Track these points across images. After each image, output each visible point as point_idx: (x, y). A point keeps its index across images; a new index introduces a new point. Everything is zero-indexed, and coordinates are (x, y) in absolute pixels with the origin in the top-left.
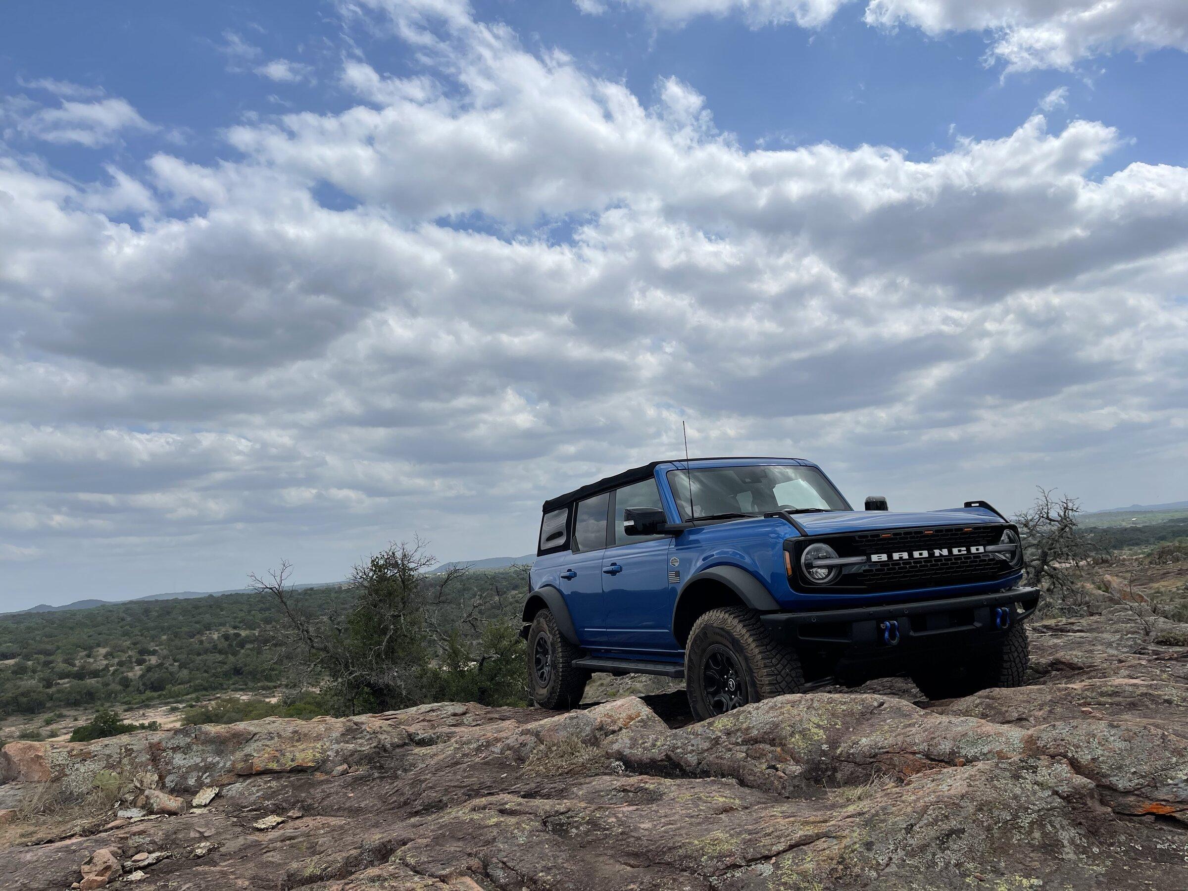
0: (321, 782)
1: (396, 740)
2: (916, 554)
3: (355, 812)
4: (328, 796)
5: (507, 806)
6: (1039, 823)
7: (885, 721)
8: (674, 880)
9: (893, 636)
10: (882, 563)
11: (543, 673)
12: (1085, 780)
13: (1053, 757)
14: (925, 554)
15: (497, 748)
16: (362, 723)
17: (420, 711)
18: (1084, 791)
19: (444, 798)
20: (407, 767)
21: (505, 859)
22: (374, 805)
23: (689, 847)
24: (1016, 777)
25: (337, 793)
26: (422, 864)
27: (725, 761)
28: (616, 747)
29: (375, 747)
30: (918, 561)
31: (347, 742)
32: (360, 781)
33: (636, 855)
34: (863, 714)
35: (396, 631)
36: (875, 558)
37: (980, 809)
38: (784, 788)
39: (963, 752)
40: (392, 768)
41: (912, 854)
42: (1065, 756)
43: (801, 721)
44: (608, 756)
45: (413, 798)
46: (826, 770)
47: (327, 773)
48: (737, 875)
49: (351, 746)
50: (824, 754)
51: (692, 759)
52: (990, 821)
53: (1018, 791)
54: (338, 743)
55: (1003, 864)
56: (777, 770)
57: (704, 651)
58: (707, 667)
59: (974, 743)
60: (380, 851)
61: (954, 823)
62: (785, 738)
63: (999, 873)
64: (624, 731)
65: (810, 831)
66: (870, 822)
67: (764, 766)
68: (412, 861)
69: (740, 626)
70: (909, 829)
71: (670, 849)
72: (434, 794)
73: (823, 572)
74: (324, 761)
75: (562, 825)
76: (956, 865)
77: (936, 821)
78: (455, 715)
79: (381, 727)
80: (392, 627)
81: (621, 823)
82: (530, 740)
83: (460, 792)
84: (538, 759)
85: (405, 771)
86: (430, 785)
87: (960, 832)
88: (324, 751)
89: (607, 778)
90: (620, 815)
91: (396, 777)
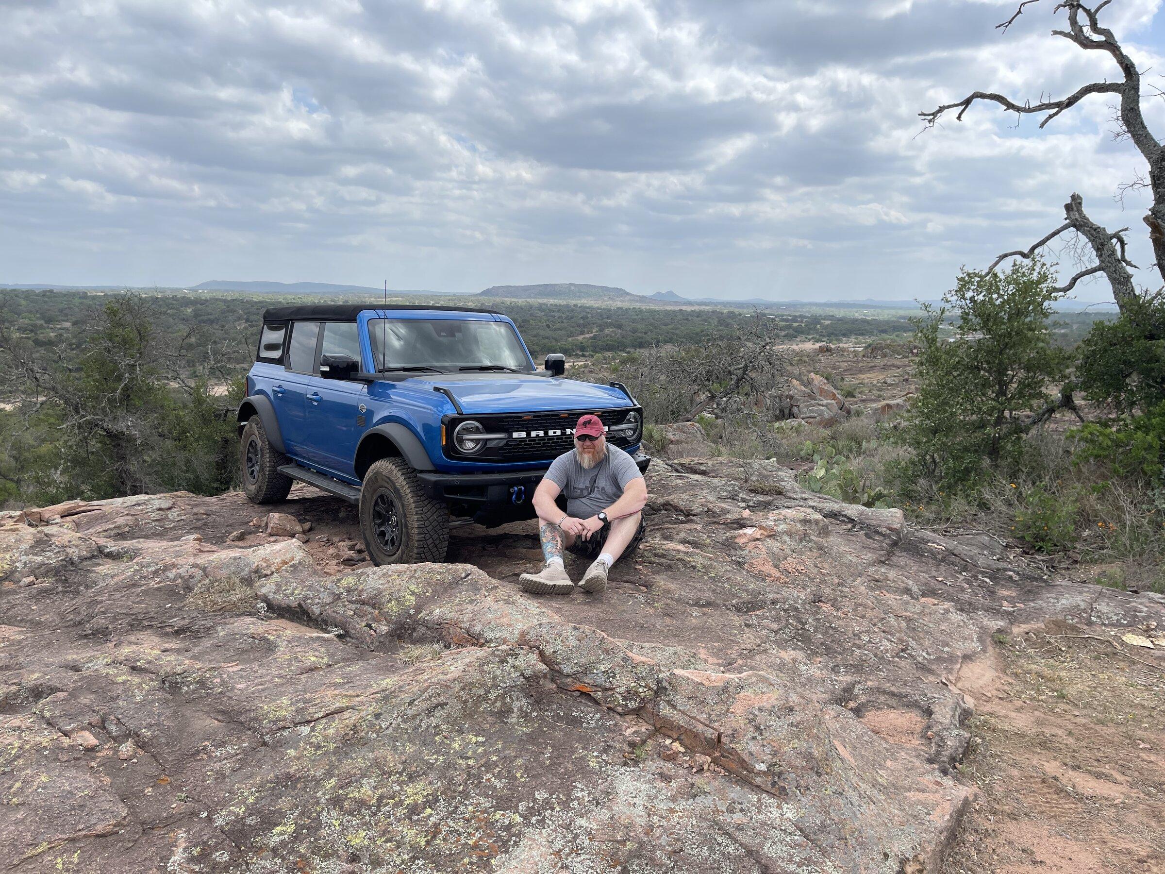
0: (8, 593)
1: (85, 553)
2: (551, 433)
3: (36, 625)
4: (13, 607)
5: (139, 664)
6: (503, 697)
7: (461, 593)
8: (238, 738)
9: (518, 498)
10: (521, 440)
11: (253, 471)
12: (544, 666)
13: (531, 648)
14: (559, 432)
15: (172, 574)
16: (53, 535)
17: (126, 505)
18: (540, 675)
19: (110, 627)
20: (89, 584)
21: (120, 716)
22: (54, 621)
23: (260, 711)
24: (503, 661)
25: (22, 604)
26: (56, 717)
27: (338, 616)
28: (264, 590)
29: (62, 560)
30: (552, 438)
31: (36, 555)
32: (44, 593)
33: (223, 712)
34: (450, 584)
35: (131, 380)
36: (515, 435)
37: (463, 689)
38: (372, 643)
39: (485, 635)
40: (75, 583)
41: (405, 721)
42: (538, 648)
43: (399, 590)
44: (257, 597)
45: (86, 619)
46: (408, 629)
47: (14, 583)
48: (285, 734)
49: (39, 559)
50: (410, 616)
51: (316, 610)
52: (468, 696)
53: (498, 673)
54: (27, 554)
55: (467, 726)
56: (371, 628)
57: (375, 490)
58: (376, 503)
59: (493, 630)
60: (33, 691)
61: (442, 699)
62: (383, 604)
63: (461, 732)
64: (275, 575)
65: (344, 703)
66: (387, 697)
67: (364, 624)
68: (47, 714)
69: (402, 478)
70: (411, 703)
71: (247, 711)
72: (103, 621)
73: (470, 445)
74: (12, 572)
75: (177, 683)
76: (435, 727)
77: (431, 697)
78: (160, 509)
79: (70, 542)
80: (127, 375)
81: (223, 683)
82: (198, 573)
83: (124, 622)
84: (201, 593)
85: (87, 587)
86: (102, 609)
87: (443, 705)
88: (13, 562)
89: (248, 620)
90: (225, 676)
91: (78, 593)
